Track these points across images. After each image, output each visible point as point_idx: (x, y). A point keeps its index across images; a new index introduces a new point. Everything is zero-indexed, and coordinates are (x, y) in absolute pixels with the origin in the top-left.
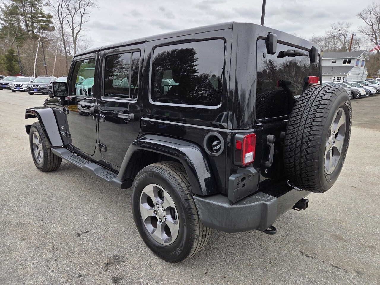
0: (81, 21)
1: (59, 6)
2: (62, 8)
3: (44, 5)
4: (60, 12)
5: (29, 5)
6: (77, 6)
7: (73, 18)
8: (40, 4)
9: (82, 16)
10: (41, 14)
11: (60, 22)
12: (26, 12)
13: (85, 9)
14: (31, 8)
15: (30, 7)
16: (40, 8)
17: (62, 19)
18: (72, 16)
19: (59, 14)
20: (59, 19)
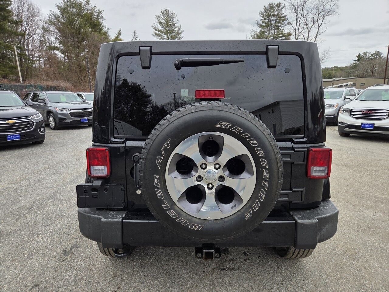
0: (318, 33)
1: (297, 23)
2: (299, 24)
3: (286, 25)
4: (297, 28)
5: (273, 28)
6: (316, 18)
7: (309, 32)
8: (283, 25)
9: (319, 27)
10: (282, 34)
11: (296, 38)
12: (270, 35)
13: (323, 20)
14: (274, 31)
15: (274, 29)
16: (282, 28)
17: (298, 35)
18: (309, 29)
19: (295, 30)
20: (295, 35)
